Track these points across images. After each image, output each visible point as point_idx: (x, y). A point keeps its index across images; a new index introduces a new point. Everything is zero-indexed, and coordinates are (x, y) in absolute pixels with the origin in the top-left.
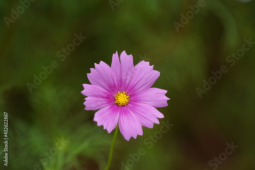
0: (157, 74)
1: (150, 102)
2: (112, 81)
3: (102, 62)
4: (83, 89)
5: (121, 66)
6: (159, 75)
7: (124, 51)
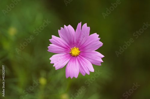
0: (101, 44)
1: (90, 60)
2: (73, 39)
3: (70, 26)
4: (51, 38)
5: (81, 32)
6: (102, 45)
7: (86, 23)
